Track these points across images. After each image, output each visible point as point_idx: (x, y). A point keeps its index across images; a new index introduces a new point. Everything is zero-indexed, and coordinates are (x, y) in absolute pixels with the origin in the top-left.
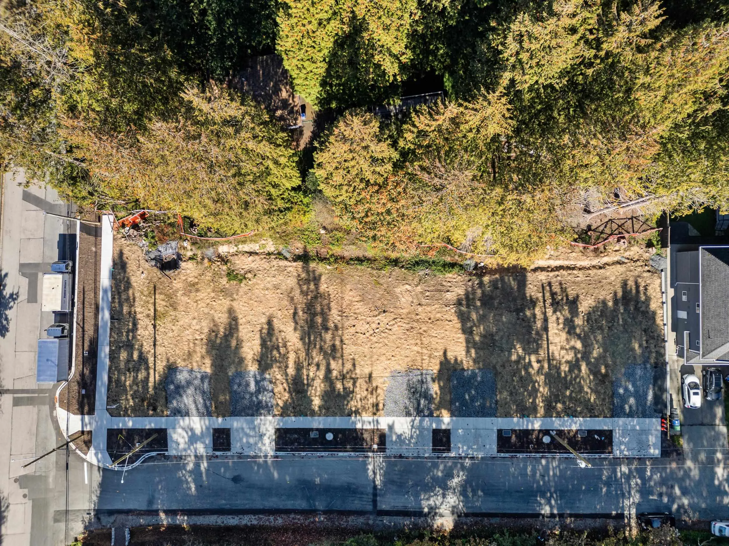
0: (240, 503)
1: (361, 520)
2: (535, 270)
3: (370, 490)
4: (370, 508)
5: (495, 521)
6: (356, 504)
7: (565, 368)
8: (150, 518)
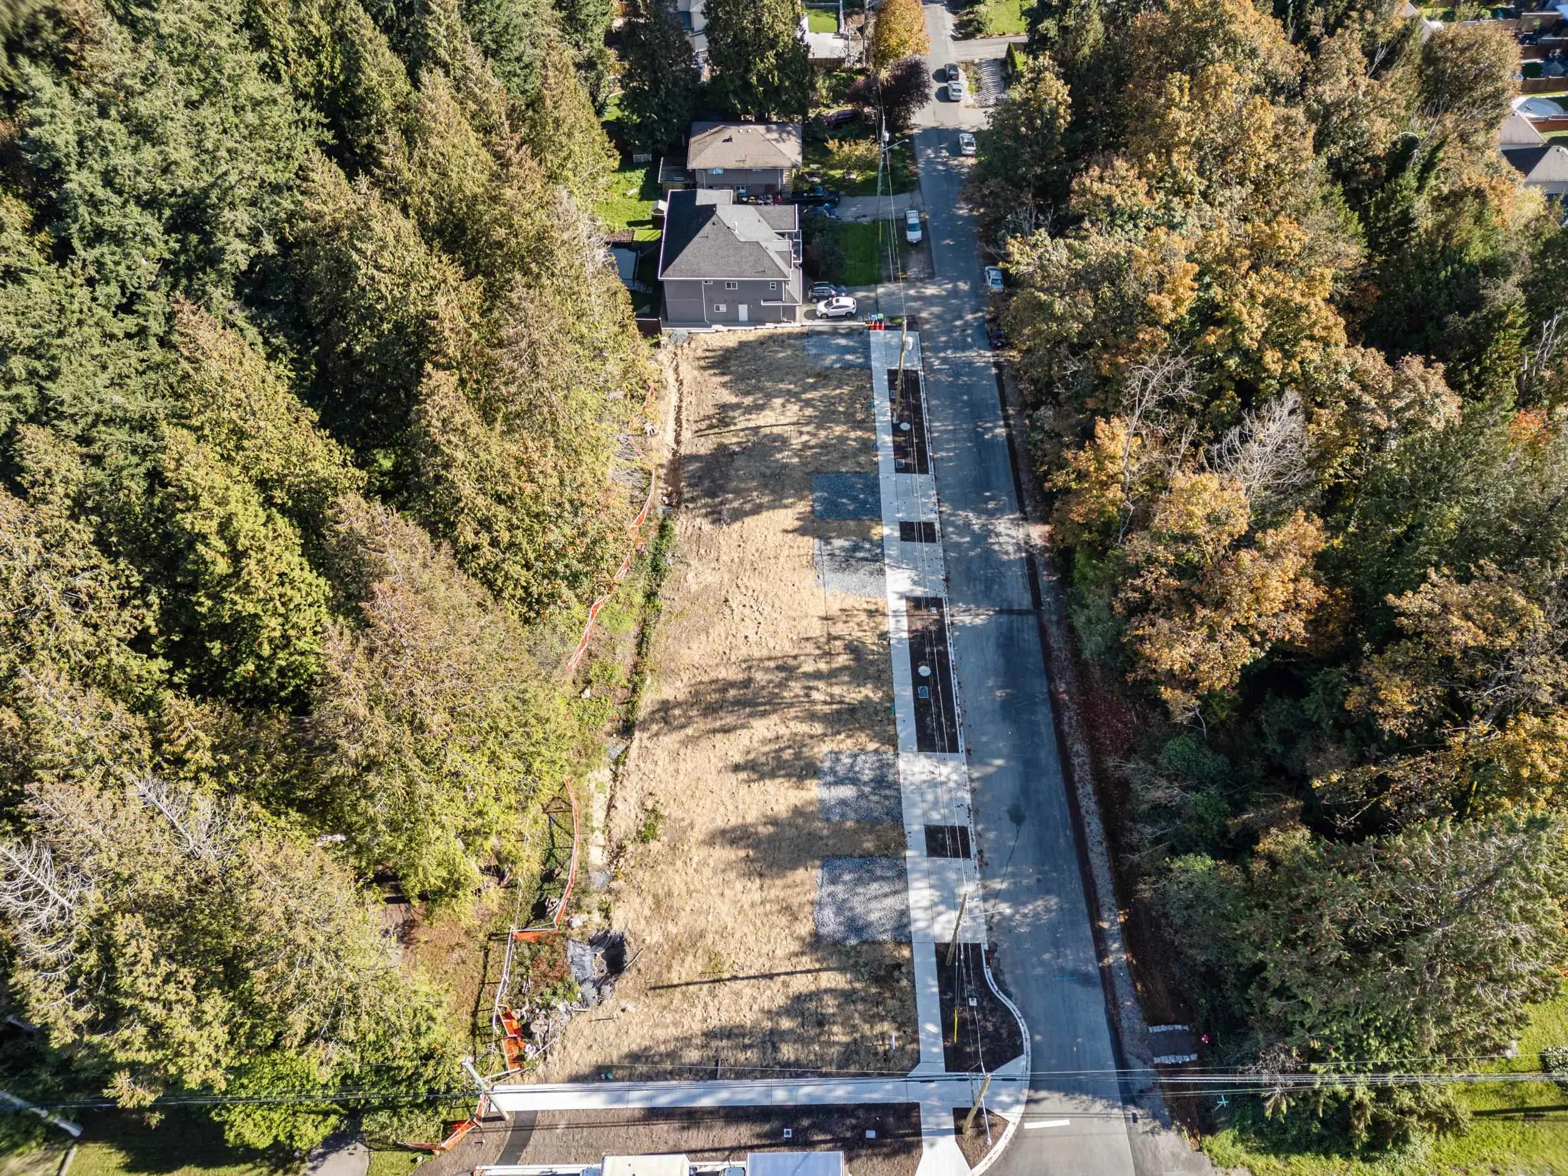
0: (1058, 811)
1: (1053, 630)
2: (678, 442)
3: (1004, 619)
4: (1031, 620)
5: (1024, 477)
6: (1029, 637)
7: (809, 411)
8: (1118, 983)
